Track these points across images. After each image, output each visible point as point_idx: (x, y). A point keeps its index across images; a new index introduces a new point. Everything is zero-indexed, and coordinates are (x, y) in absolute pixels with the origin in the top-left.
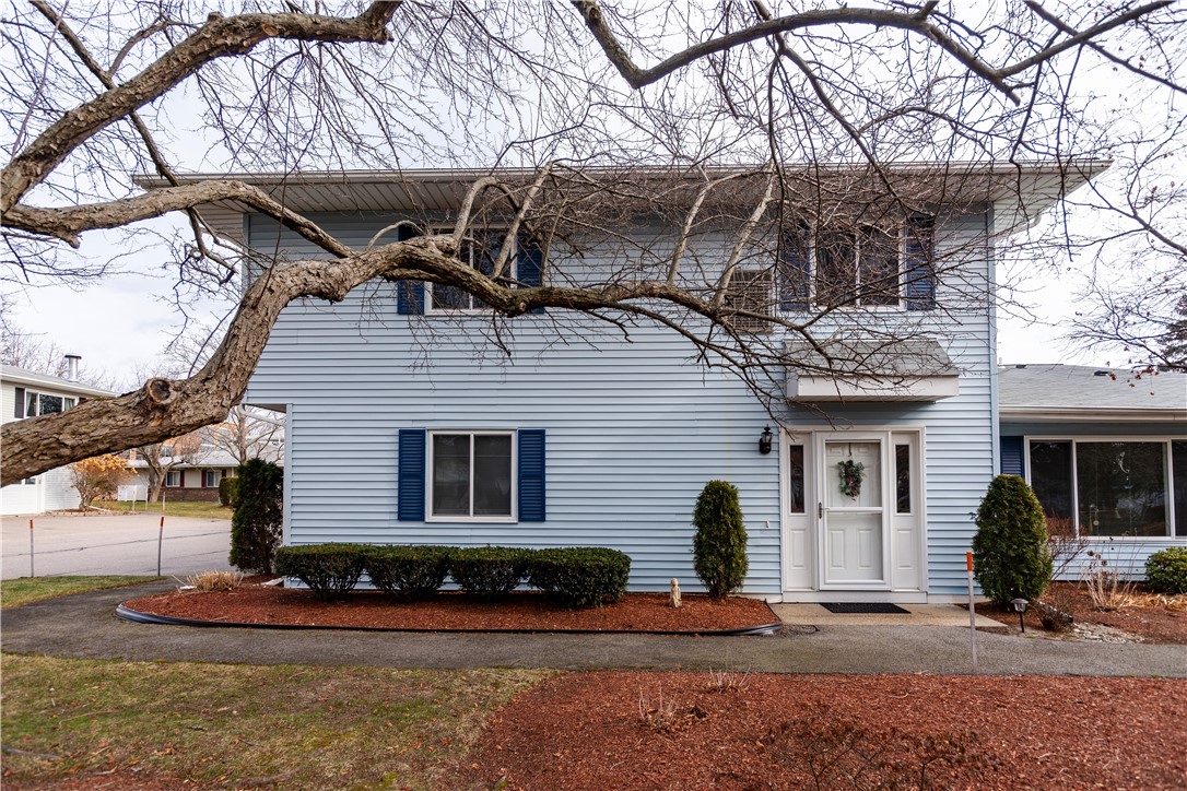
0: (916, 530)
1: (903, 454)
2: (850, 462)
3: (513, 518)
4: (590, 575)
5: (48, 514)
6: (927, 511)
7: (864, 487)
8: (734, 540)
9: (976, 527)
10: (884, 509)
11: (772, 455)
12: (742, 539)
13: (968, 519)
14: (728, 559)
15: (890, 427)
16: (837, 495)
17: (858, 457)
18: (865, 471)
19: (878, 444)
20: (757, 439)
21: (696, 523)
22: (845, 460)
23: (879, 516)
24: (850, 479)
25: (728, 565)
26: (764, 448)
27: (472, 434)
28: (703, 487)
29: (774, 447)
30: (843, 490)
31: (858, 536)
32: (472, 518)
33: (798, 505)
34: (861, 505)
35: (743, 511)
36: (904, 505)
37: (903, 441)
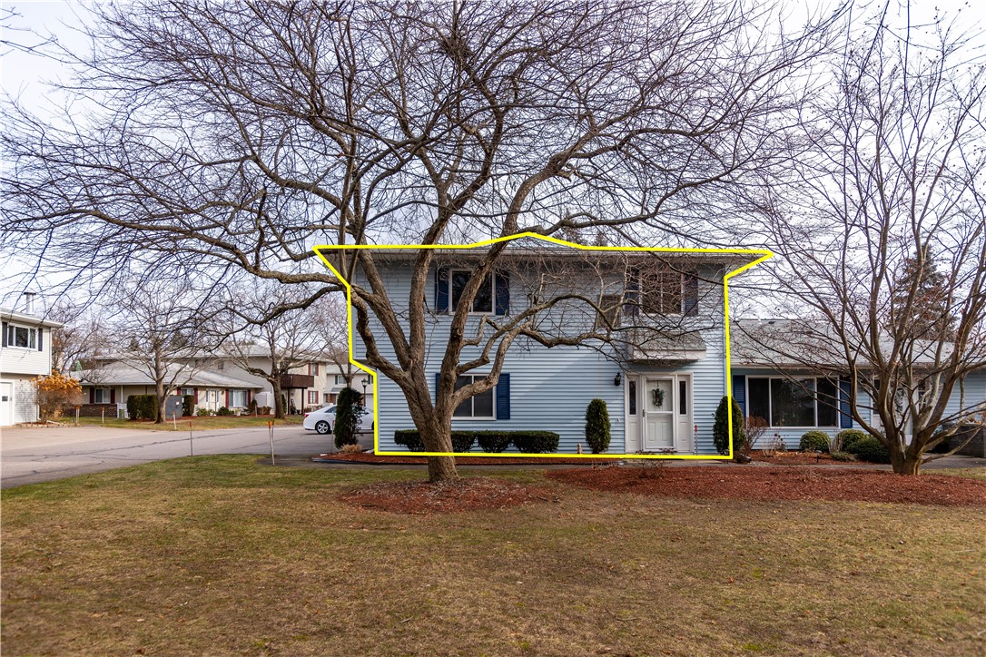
0: (688, 423)
1: (683, 385)
2: (658, 390)
3: (494, 418)
4: (545, 440)
5: (19, 425)
6: (694, 413)
7: (664, 402)
8: (605, 426)
9: (714, 421)
10: (674, 412)
11: (621, 386)
12: (609, 426)
13: (711, 417)
14: (602, 435)
15: (676, 373)
16: (652, 406)
17: (662, 387)
18: (665, 394)
19: (671, 381)
20: (613, 379)
21: (587, 419)
22: (655, 389)
23: (671, 415)
24: (658, 398)
25: (602, 438)
26: (617, 383)
27: (473, 375)
28: (590, 402)
29: (621, 382)
30: (654, 403)
31: (661, 426)
32: (473, 418)
33: (633, 411)
34: (663, 411)
35: (609, 413)
36: (683, 411)
37: (683, 379)
